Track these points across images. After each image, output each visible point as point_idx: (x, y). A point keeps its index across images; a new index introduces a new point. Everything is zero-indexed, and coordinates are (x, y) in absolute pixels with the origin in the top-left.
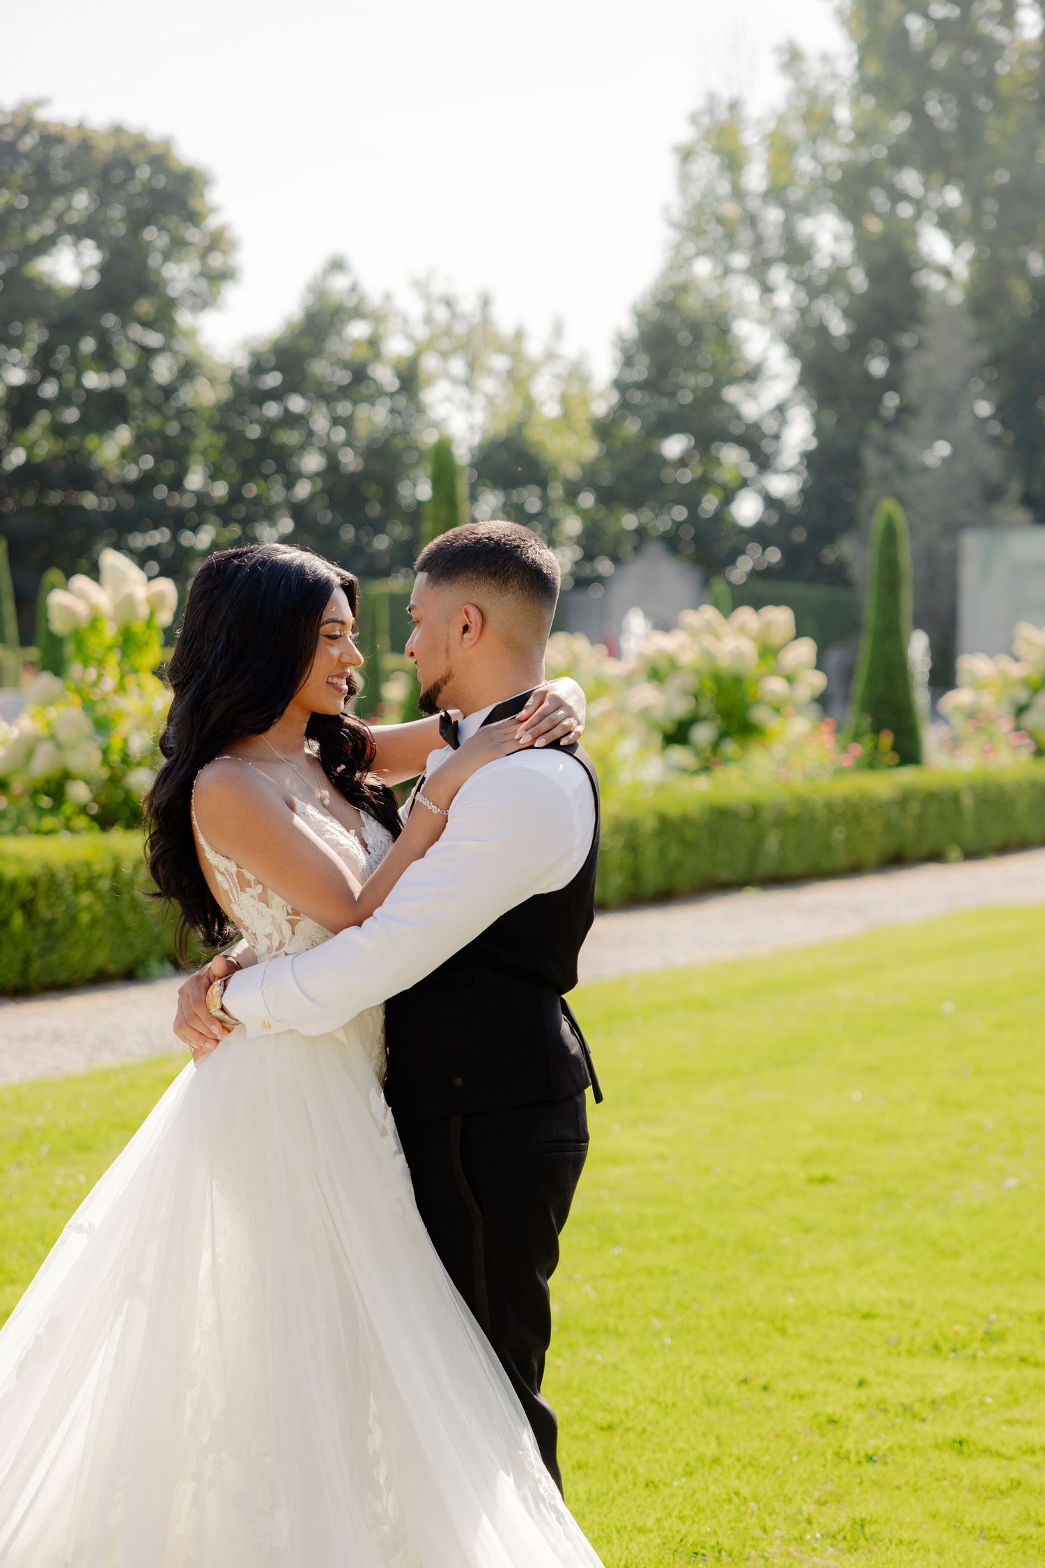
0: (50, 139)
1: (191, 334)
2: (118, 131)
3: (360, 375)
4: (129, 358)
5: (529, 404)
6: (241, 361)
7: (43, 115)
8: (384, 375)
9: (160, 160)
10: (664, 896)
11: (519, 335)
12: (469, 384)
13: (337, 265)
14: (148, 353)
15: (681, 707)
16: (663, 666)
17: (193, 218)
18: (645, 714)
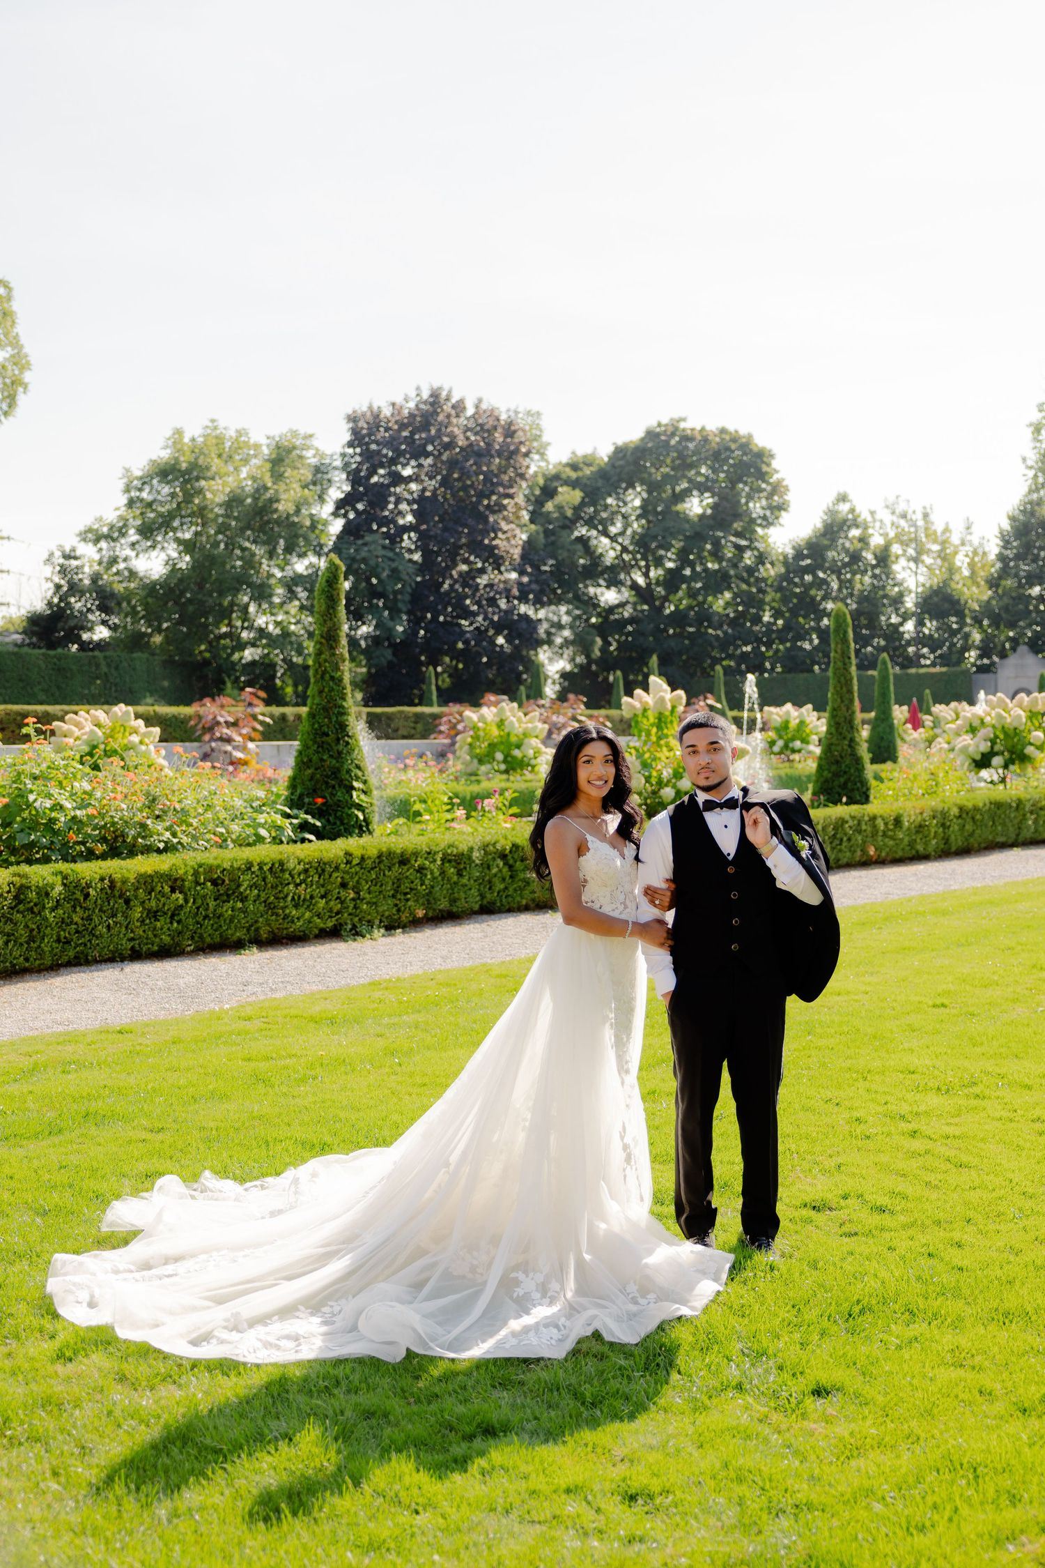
0: (686, 438)
1: (764, 538)
2: (723, 431)
3: (855, 557)
4: (729, 553)
5: (952, 570)
6: (790, 552)
7: (682, 425)
8: (869, 556)
9: (745, 445)
10: (965, 851)
11: (947, 530)
12: (916, 560)
13: (843, 498)
14: (740, 549)
15: (985, 747)
16: (976, 723)
17: (762, 476)
18: (964, 749)
